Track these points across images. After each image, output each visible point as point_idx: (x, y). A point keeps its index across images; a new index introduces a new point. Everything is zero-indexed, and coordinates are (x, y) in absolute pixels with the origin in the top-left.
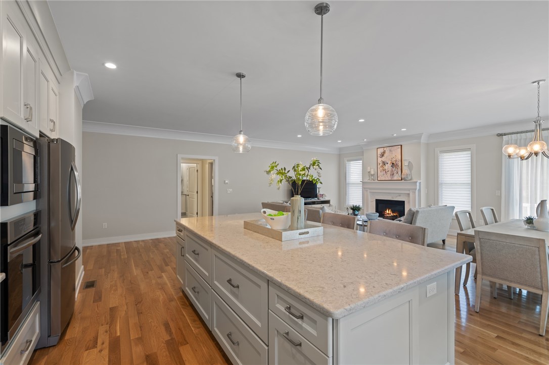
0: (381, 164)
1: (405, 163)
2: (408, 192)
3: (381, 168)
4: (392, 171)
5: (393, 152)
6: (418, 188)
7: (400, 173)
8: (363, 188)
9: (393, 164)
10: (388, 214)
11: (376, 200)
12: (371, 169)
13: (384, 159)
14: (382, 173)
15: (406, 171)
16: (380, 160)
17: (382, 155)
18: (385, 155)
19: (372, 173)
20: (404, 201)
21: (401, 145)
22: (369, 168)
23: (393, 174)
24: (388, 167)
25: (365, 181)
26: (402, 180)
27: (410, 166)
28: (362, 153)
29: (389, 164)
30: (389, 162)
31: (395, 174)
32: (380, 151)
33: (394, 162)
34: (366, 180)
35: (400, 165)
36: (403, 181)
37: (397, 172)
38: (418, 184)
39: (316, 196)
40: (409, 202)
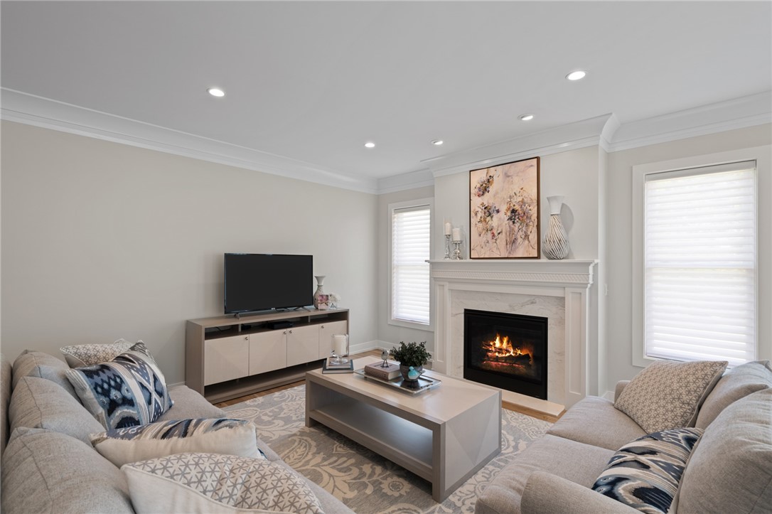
0: (480, 215)
1: (551, 209)
2: (558, 293)
3: (480, 225)
4: (511, 231)
5: (516, 179)
6: (591, 282)
7: (533, 237)
8: (434, 280)
9: (514, 211)
10: (500, 351)
11: (465, 310)
12: (452, 227)
13: (487, 199)
14: (483, 238)
15: (551, 229)
16: (477, 202)
17: (484, 189)
18: (490, 189)
19: (457, 238)
20: (546, 319)
21: (538, 158)
22: (448, 224)
23: (514, 242)
24: (500, 221)
25: (436, 260)
26: (538, 257)
27: (565, 216)
28: (431, 192)
29: (502, 214)
30: (503, 208)
31: (520, 240)
32: (479, 177)
33: (517, 207)
34: (440, 259)
35: (536, 215)
36: (544, 260)
37: (527, 237)
38: (591, 268)
39: (310, 300)
40: (562, 322)
